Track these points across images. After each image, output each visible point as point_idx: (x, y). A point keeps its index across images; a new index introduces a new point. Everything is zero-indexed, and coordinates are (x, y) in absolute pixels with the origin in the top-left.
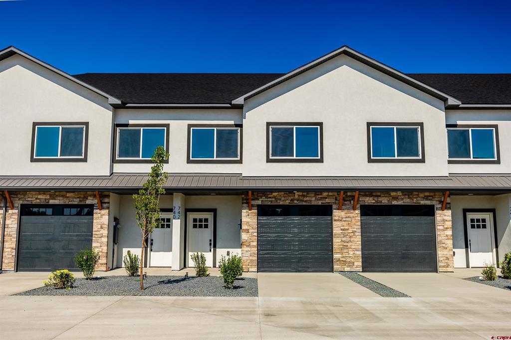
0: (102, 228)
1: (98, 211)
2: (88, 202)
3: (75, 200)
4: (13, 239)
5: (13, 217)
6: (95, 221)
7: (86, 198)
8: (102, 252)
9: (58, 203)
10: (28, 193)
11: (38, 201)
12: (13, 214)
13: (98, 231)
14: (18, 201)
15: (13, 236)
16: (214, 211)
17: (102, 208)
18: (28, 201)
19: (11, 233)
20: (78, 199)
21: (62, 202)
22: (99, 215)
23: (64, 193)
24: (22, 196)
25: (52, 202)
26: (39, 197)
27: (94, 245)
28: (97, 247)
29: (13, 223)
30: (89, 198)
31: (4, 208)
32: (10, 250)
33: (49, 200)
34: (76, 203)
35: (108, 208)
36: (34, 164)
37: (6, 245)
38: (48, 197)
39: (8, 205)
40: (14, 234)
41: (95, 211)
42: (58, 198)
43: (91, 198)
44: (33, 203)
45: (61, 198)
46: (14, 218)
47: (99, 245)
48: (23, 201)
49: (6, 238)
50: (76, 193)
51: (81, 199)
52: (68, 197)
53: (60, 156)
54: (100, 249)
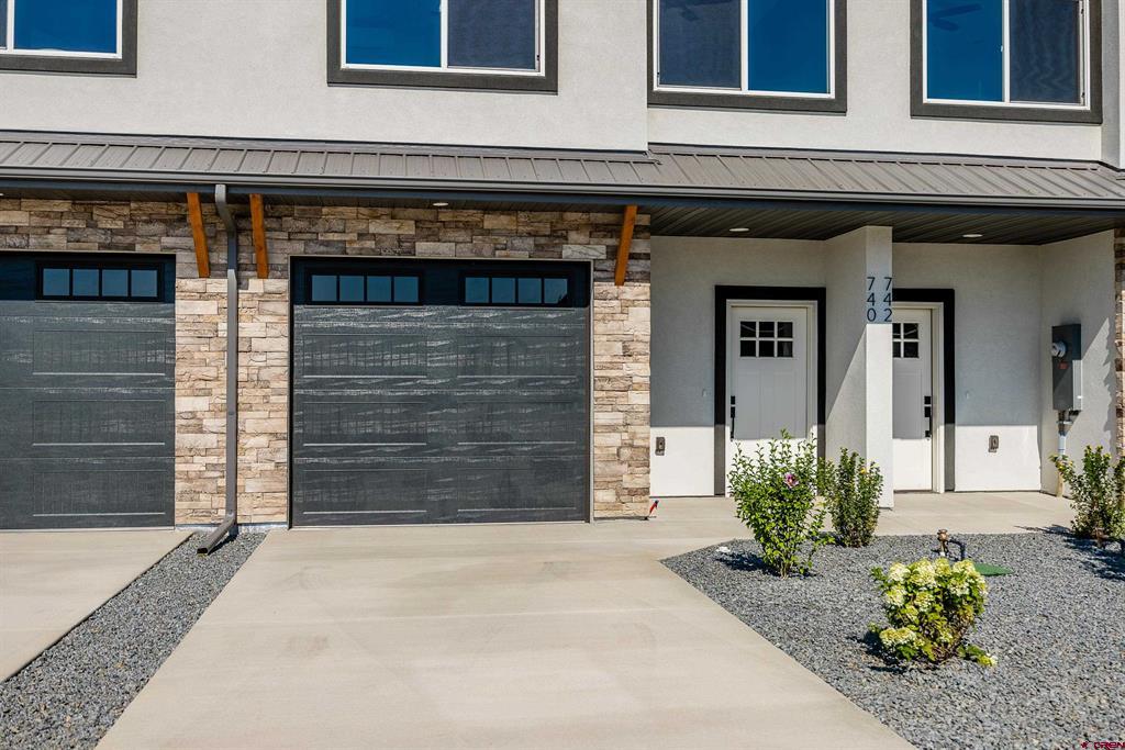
0: (627, 353)
1: (610, 288)
2: (572, 252)
3: (517, 242)
4: (273, 399)
5: (270, 307)
6: (598, 328)
7: (559, 235)
8: (631, 446)
9: (451, 256)
10: (325, 210)
11: (370, 244)
12: (267, 296)
13: (612, 366)
14: (286, 245)
15: (274, 385)
16: (946, 297)
17: (623, 278)
18: (327, 243)
19: (265, 375)
20: (531, 241)
21: (465, 253)
22: (615, 303)
23: (472, 216)
24: (302, 224)
25: (425, 249)
26: (372, 229)
27: (599, 417)
28: (612, 428)
29: (272, 332)
30: (573, 236)
31: (231, 272)
32: (263, 440)
33: (413, 240)
34: (523, 256)
35: (646, 277)
36: (343, 93)
37: (248, 421)
38: (409, 229)
39: (244, 258)
40: (278, 378)
41: (598, 288)
42: (452, 235)
43: (583, 238)
44: (351, 254)
45: (462, 236)
46: (274, 314)
47: (618, 418)
48: (307, 242)
49: (245, 395)
50: (522, 216)
51: (542, 241)
52: (489, 232)
53: (449, 64)
54: (625, 436)
